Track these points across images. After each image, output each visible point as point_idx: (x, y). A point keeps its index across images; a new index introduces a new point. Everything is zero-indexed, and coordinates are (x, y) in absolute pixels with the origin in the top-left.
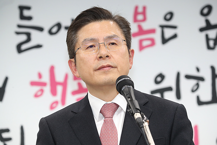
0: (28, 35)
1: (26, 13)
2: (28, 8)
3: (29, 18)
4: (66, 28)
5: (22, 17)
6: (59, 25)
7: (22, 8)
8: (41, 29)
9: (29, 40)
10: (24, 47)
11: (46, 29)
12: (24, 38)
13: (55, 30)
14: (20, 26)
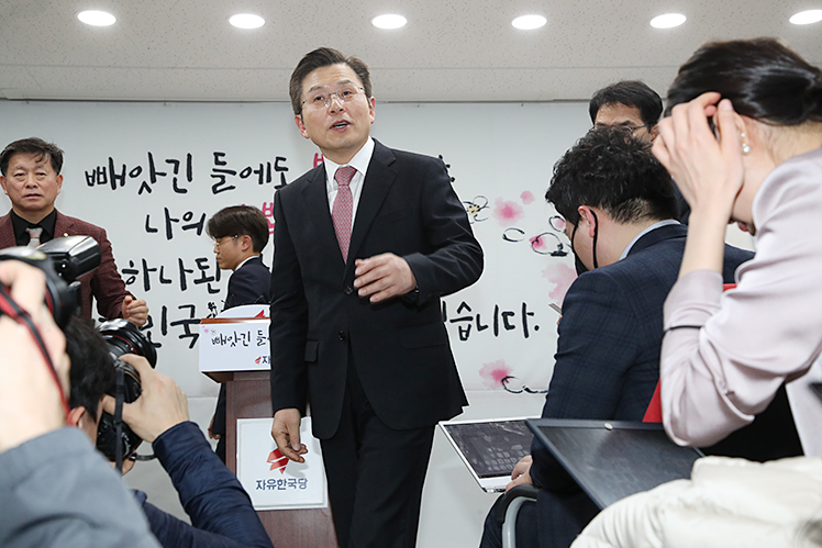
0: (223, 177)
1: (220, 159)
2: (223, 155)
3: (224, 163)
4: (256, 172)
5: (217, 162)
6: (249, 169)
7: (216, 155)
8: (234, 173)
9: (223, 182)
10: (218, 188)
11: (238, 174)
12: (219, 180)
13: (245, 174)
14: (214, 170)
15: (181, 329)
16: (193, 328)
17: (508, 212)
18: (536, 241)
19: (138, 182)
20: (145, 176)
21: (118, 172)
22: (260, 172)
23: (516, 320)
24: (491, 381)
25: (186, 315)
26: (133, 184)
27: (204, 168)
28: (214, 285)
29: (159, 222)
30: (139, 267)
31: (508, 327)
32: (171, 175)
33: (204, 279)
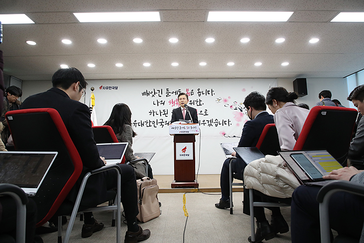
2: (168, 89)
5: (167, 91)
9: (168, 95)
11: (171, 93)
13: (173, 93)
15: (160, 124)
16: (163, 124)
17: (226, 101)
18: (231, 106)
19: (152, 95)
20: (153, 93)
21: (148, 93)
22: (175, 92)
23: (227, 123)
24: (222, 135)
25: (161, 121)
26: (151, 95)
27: (164, 91)
28: (167, 115)
29: (156, 103)
30: (152, 111)
31: (225, 124)
32: (158, 93)
33: (165, 114)
